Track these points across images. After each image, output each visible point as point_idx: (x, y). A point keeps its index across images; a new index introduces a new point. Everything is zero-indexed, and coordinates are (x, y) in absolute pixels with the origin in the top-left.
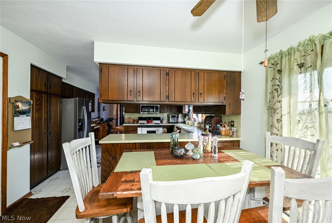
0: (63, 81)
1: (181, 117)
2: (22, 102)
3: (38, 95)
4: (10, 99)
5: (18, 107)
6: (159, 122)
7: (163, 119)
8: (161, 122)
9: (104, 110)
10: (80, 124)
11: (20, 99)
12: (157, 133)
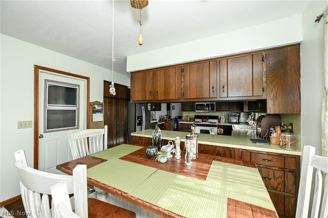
0: (128, 88)
1: (244, 116)
2: (97, 104)
3: (109, 100)
4: (91, 103)
5: (95, 108)
6: (216, 121)
7: (221, 118)
8: (219, 122)
9: (173, 109)
10: (139, 120)
11: (97, 103)
12: (211, 133)
